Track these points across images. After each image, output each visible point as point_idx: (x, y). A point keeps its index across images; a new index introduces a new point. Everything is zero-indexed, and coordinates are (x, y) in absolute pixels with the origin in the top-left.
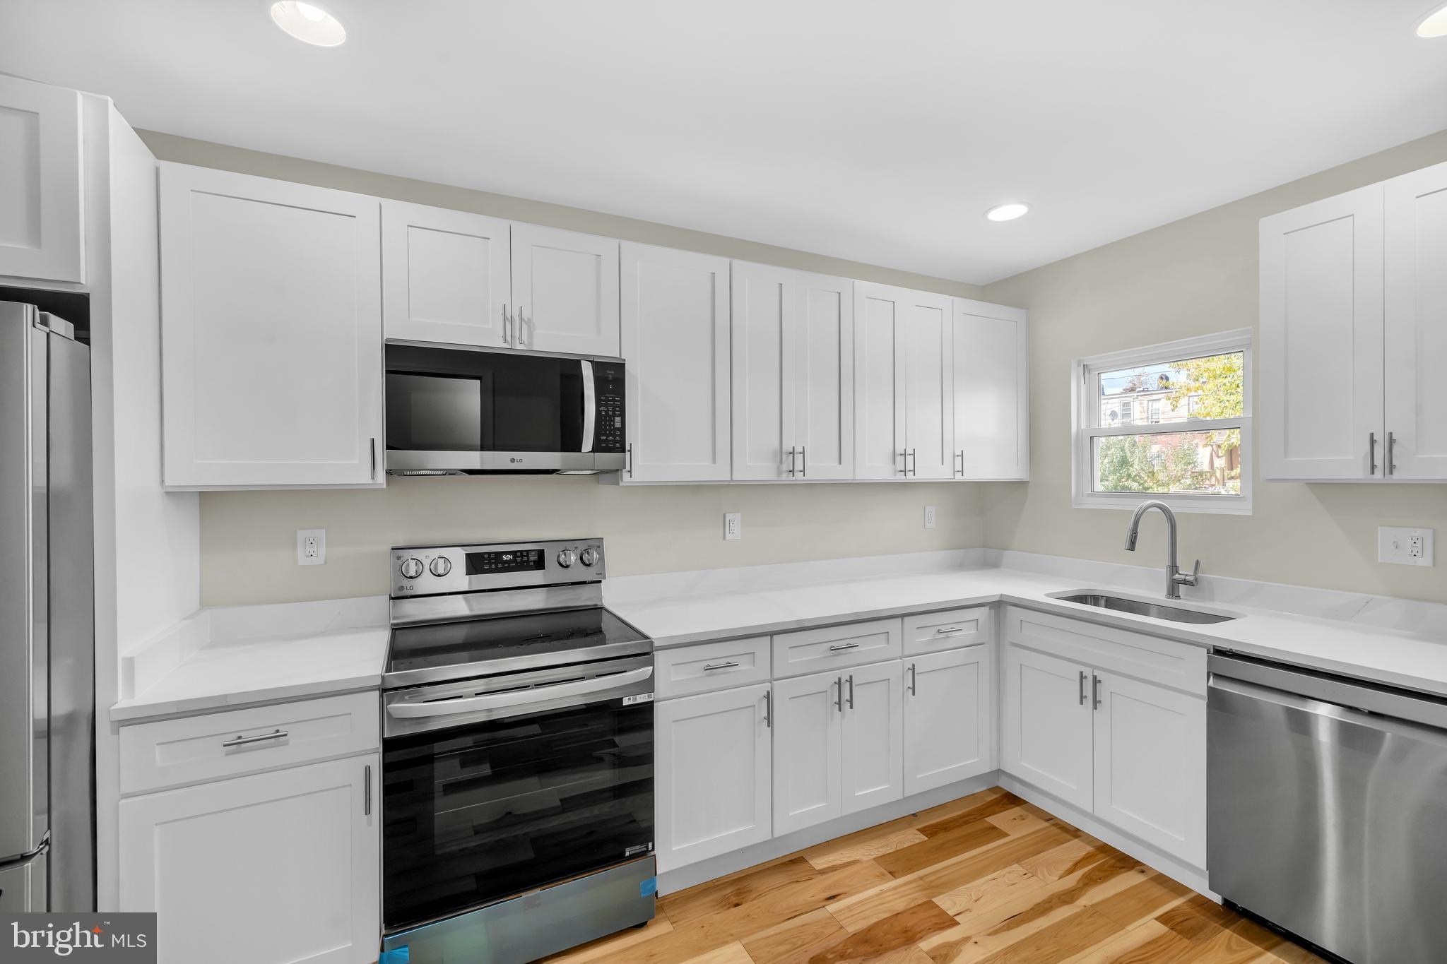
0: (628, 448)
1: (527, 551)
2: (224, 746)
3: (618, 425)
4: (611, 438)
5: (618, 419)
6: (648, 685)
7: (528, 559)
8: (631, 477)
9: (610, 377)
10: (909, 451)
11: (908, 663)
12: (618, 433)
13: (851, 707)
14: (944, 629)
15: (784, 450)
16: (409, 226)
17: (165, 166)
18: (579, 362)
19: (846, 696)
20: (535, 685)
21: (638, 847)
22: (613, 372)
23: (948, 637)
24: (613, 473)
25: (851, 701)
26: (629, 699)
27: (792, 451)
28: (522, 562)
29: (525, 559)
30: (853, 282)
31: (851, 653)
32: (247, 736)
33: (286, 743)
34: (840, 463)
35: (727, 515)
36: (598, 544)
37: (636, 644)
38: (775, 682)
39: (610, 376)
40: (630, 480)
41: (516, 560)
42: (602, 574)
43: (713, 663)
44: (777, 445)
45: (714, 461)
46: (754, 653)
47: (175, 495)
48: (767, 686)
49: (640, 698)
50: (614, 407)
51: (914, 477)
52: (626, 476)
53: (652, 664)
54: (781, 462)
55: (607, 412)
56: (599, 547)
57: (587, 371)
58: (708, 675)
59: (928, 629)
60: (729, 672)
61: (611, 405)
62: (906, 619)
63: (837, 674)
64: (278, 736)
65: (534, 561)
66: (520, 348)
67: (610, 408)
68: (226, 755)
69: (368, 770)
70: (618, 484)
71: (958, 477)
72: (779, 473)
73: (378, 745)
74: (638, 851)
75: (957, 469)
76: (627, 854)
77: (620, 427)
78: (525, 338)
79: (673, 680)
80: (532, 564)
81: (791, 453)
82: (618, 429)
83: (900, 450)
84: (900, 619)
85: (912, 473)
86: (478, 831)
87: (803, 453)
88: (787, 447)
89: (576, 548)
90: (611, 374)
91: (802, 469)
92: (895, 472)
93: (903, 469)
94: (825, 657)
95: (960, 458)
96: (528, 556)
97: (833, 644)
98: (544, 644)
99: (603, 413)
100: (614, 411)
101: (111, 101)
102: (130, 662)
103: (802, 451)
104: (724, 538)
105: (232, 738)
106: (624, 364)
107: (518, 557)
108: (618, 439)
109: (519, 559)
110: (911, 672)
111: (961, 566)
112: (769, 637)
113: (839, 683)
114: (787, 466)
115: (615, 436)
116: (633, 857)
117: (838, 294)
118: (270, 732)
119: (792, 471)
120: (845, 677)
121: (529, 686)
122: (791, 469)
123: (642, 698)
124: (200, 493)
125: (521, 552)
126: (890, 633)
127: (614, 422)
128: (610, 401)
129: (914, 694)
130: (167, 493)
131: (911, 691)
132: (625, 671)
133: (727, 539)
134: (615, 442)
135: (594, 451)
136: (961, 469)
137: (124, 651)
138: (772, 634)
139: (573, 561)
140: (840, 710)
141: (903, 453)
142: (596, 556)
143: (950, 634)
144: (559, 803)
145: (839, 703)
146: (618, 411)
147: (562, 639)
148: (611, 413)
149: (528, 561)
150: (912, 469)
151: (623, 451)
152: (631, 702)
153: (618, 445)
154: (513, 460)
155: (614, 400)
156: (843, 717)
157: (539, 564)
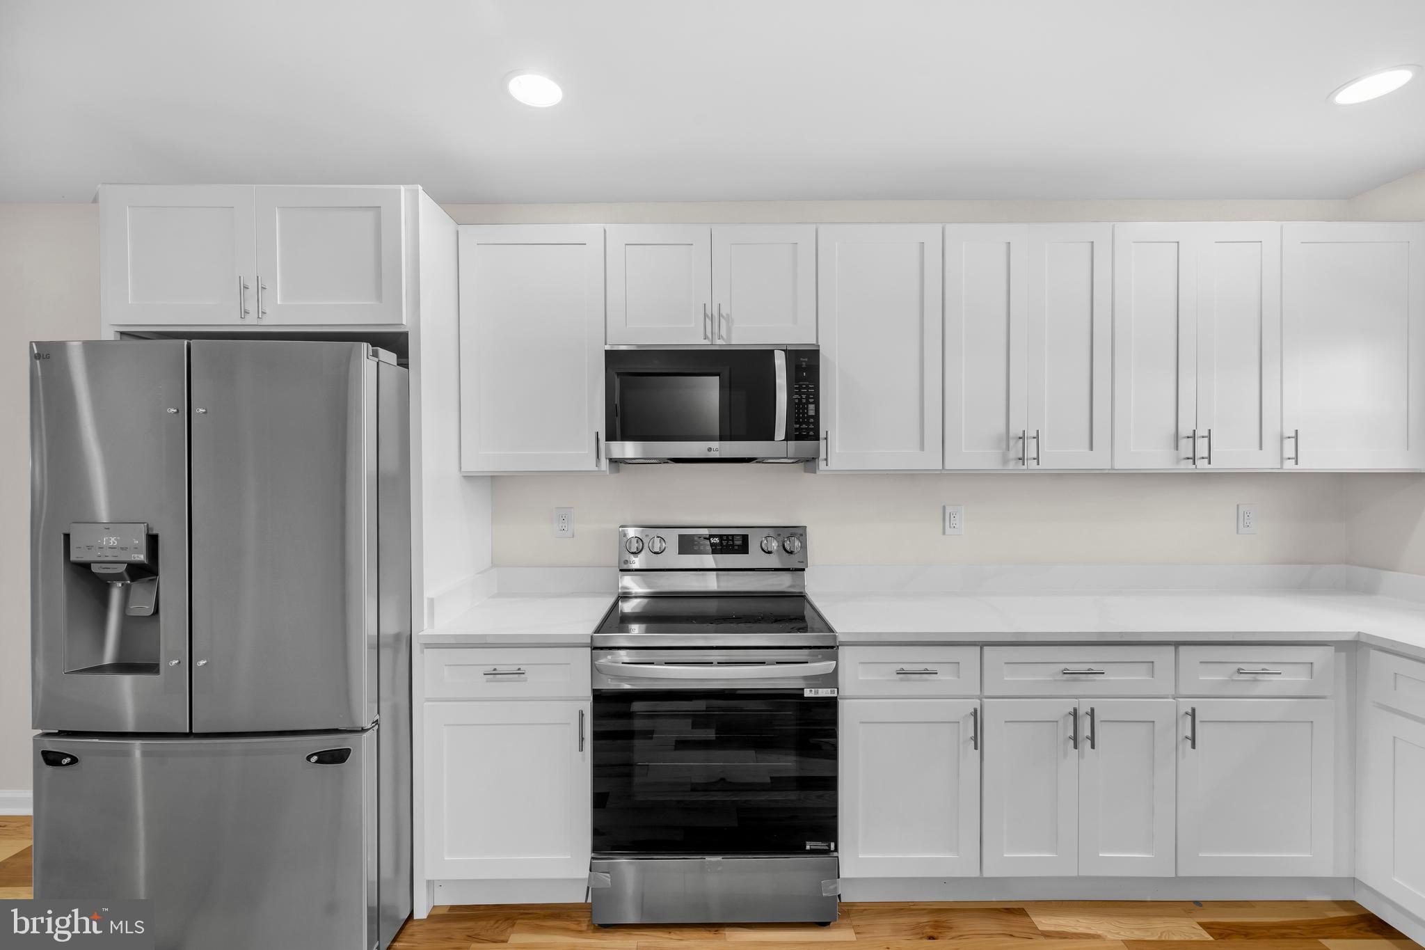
0: (822, 435)
1: (733, 536)
2: (485, 674)
3: (812, 413)
4: (804, 426)
5: (812, 407)
6: (831, 679)
7: (733, 542)
8: (827, 465)
9: (804, 365)
10: (1202, 431)
11: (1186, 705)
12: (812, 420)
13: (1093, 747)
14: (1247, 668)
15: (1011, 434)
16: (626, 244)
17: (461, 228)
18: (772, 351)
19: (1085, 731)
20: (718, 663)
21: (820, 843)
22: (806, 360)
23: (1256, 680)
24: (810, 462)
25: (1092, 739)
26: (811, 691)
27: (1021, 435)
28: (727, 545)
29: (731, 543)
30: (1113, 226)
31: (1095, 680)
32: (500, 669)
33: (525, 680)
34: (1091, 449)
35: (947, 508)
36: (798, 532)
37: (818, 636)
38: (985, 700)
39: (804, 363)
40: (827, 468)
41: (722, 543)
42: (804, 560)
43: (907, 668)
44: (1002, 429)
45: (922, 448)
46: (959, 663)
47: (470, 478)
48: (976, 703)
49: (823, 692)
50: (808, 395)
51: (1210, 466)
52: (822, 465)
53: (835, 658)
54: (1008, 448)
55: (800, 400)
56: (801, 535)
57: (780, 361)
58: (902, 680)
59: (1226, 665)
60: (927, 680)
61: (804, 393)
62: (1182, 648)
63: (1073, 703)
64: (520, 673)
65: (738, 545)
66: (719, 343)
67: (804, 396)
68: (487, 681)
69: (582, 715)
70: (815, 473)
71: (1289, 466)
72: (1005, 461)
73: (589, 694)
74: (819, 847)
75: (1286, 455)
76: (808, 847)
77: (814, 414)
78: (724, 333)
79: (860, 678)
80: (736, 548)
81: (1020, 438)
82: (812, 417)
83: (1185, 430)
84: (1172, 648)
85: (1206, 460)
86: (695, 788)
87: (1037, 438)
88: (1016, 430)
89: (779, 535)
90: (805, 361)
91: (1035, 456)
92: (1178, 460)
93: (1191, 455)
94: (1055, 680)
95: (1293, 440)
96: (733, 540)
97: (1068, 666)
98: (732, 625)
99: (797, 401)
100: (807, 398)
101: (420, 188)
102: (431, 601)
103: (1035, 435)
104: (944, 533)
105: (489, 669)
106: (819, 350)
107: (725, 540)
108: (812, 426)
109: (724, 543)
110: (1189, 718)
111: (1303, 588)
112: (979, 648)
113: (1075, 713)
114: (1015, 452)
115: (808, 423)
116: (813, 852)
117: (1089, 245)
118: (514, 669)
119: (1022, 459)
120: (1084, 709)
121: (712, 663)
122: (1021, 456)
123: (824, 693)
124: (492, 476)
125: (727, 536)
126: (1155, 664)
127: (807, 411)
128: (804, 388)
129: (1193, 746)
130: (465, 477)
131: (1189, 742)
132: (807, 663)
133: (947, 533)
134: (808, 430)
135: (787, 439)
136: (1294, 456)
137: (428, 594)
138: (982, 644)
139: (775, 548)
140: (1076, 747)
141: (1191, 434)
142: (797, 543)
143: (1260, 677)
144: (768, 780)
145: (1075, 739)
146: (812, 398)
147: (750, 622)
148: (804, 401)
149: (733, 545)
150: (1206, 455)
151: (817, 438)
152: (812, 695)
153: (811, 433)
154: (710, 450)
155: (807, 388)
156: (1081, 756)
157: (743, 548)
